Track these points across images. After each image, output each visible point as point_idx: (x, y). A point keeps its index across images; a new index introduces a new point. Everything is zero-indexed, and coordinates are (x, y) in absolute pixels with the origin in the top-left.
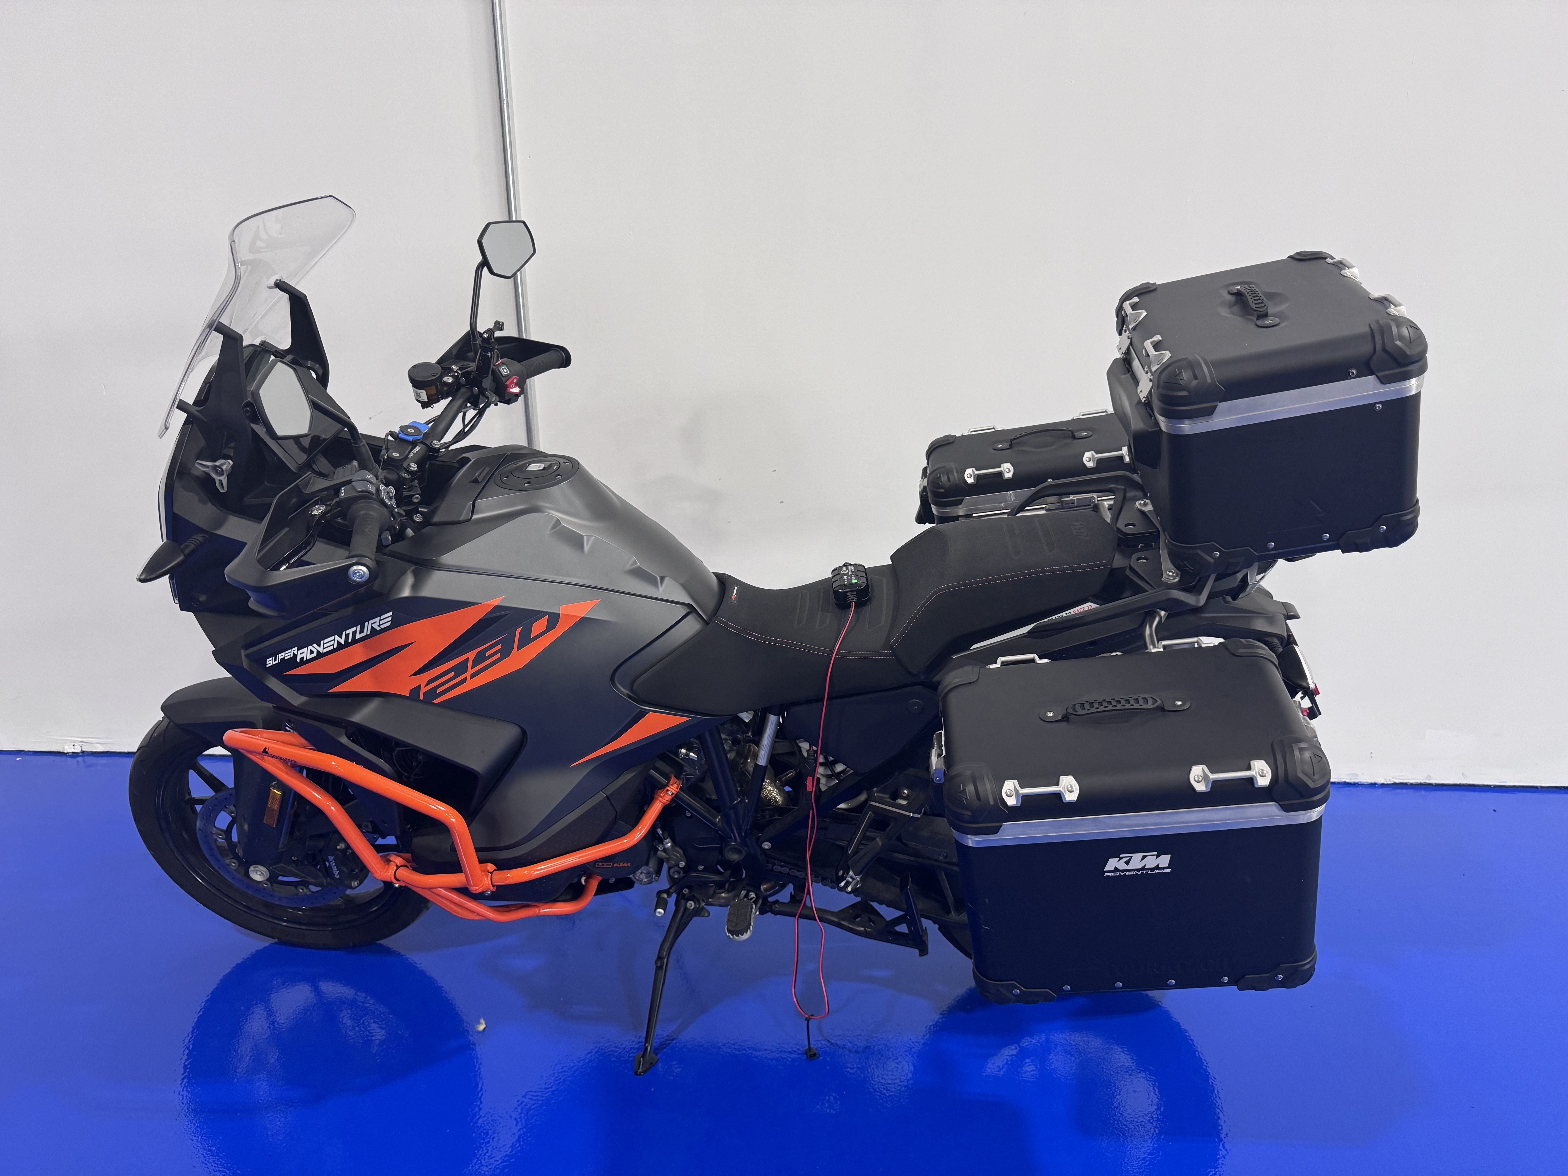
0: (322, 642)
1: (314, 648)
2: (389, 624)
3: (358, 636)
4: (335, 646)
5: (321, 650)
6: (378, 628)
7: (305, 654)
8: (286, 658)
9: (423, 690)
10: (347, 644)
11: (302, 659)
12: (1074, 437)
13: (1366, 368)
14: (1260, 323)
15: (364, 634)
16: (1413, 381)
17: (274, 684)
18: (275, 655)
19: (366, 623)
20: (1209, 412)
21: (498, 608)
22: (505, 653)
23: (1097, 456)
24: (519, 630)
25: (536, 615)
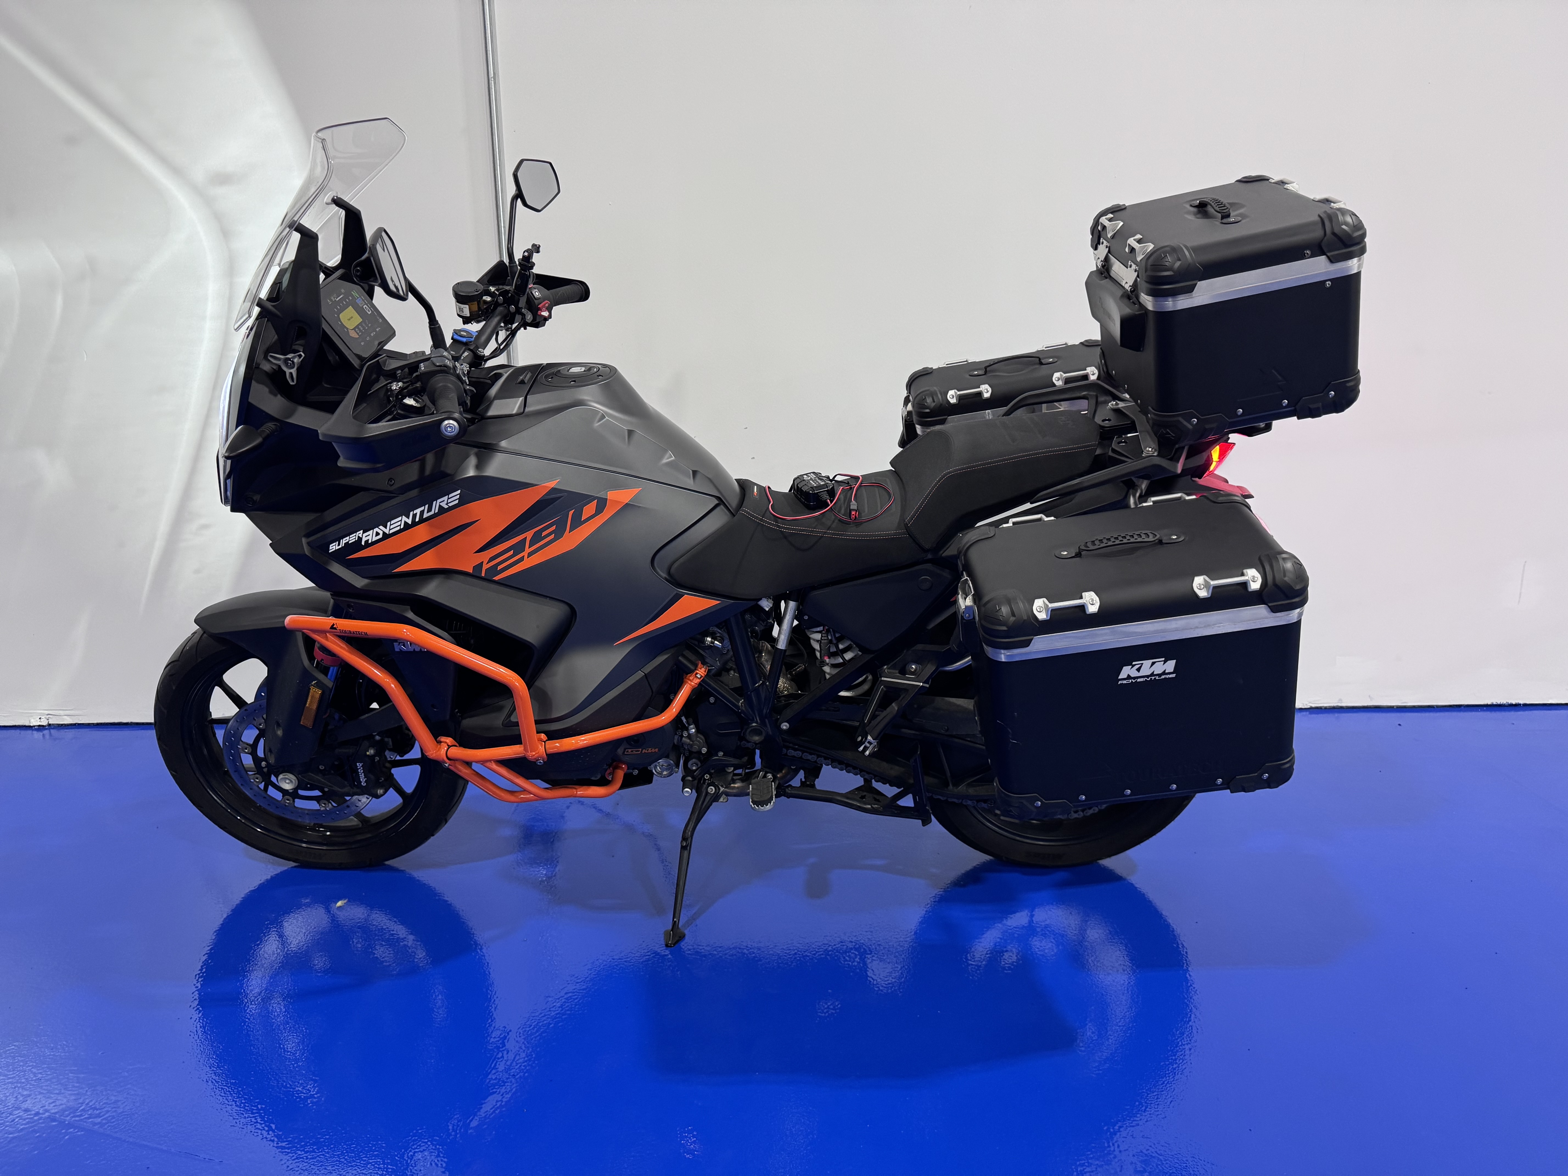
0: (389, 524)
1: (381, 530)
2: (457, 502)
3: (426, 515)
4: (402, 527)
5: (387, 531)
6: (446, 507)
7: (371, 535)
8: (350, 542)
9: (485, 567)
10: (414, 524)
11: (367, 541)
12: (1041, 364)
13: (1318, 249)
14: (1225, 221)
15: (432, 513)
16: (1355, 260)
17: (337, 569)
18: (339, 540)
19: (435, 502)
20: (1190, 289)
21: (554, 490)
22: (559, 534)
23: (1064, 375)
24: (571, 513)
25: (586, 499)
